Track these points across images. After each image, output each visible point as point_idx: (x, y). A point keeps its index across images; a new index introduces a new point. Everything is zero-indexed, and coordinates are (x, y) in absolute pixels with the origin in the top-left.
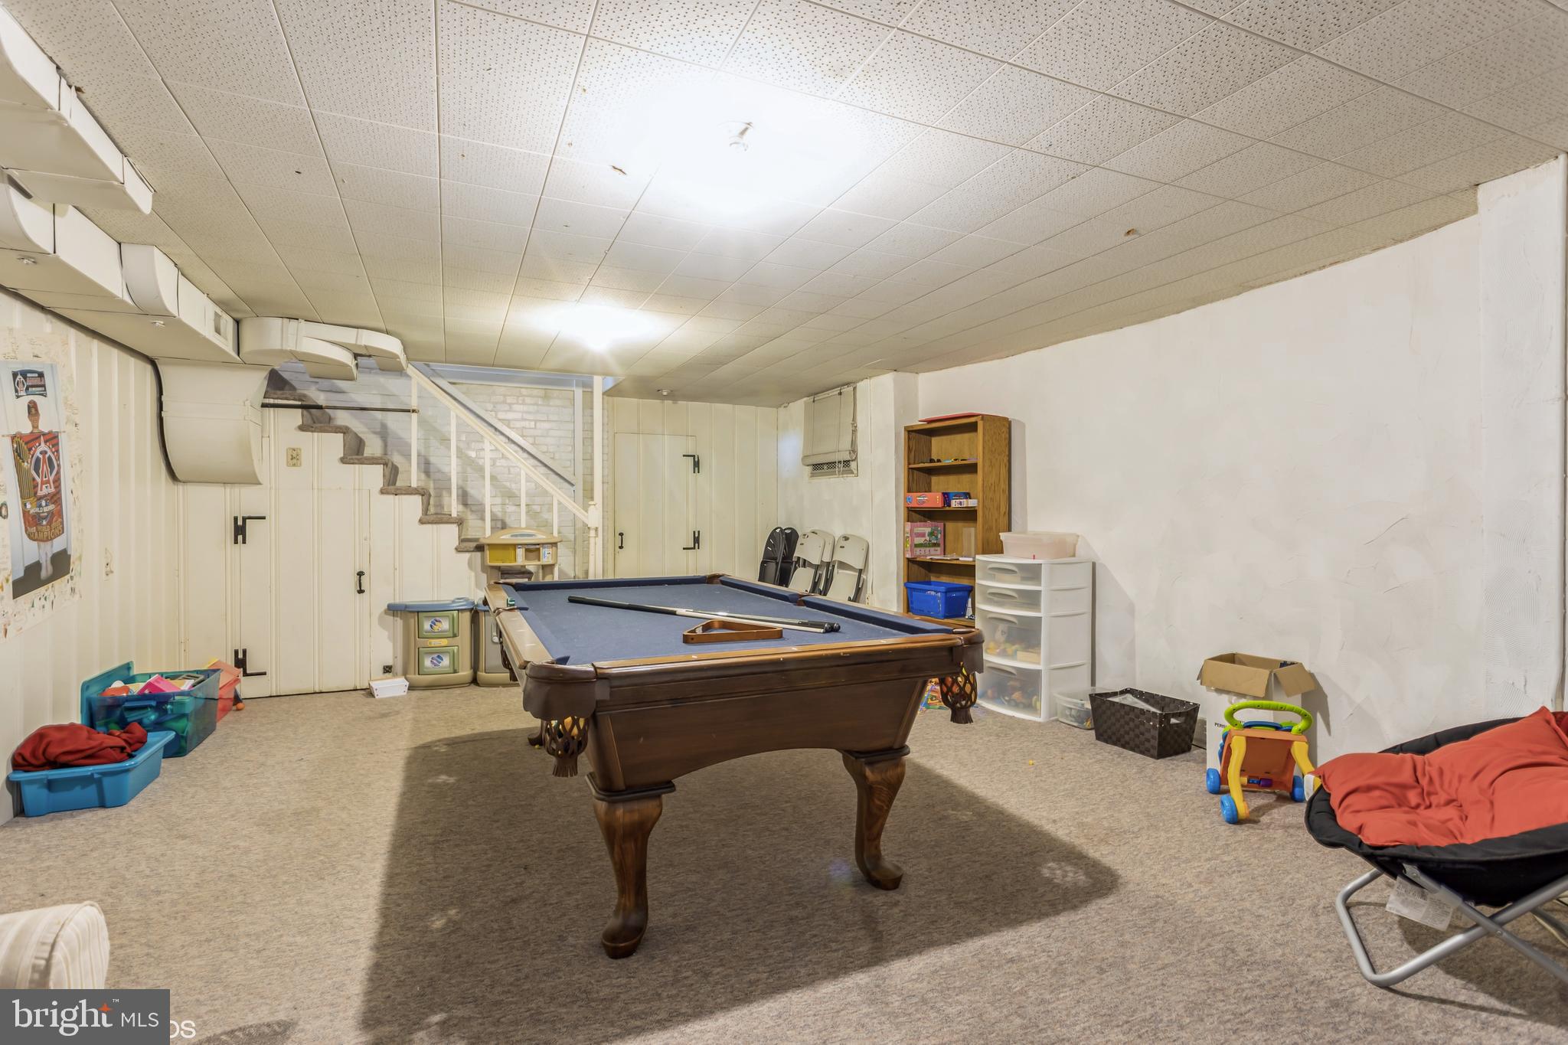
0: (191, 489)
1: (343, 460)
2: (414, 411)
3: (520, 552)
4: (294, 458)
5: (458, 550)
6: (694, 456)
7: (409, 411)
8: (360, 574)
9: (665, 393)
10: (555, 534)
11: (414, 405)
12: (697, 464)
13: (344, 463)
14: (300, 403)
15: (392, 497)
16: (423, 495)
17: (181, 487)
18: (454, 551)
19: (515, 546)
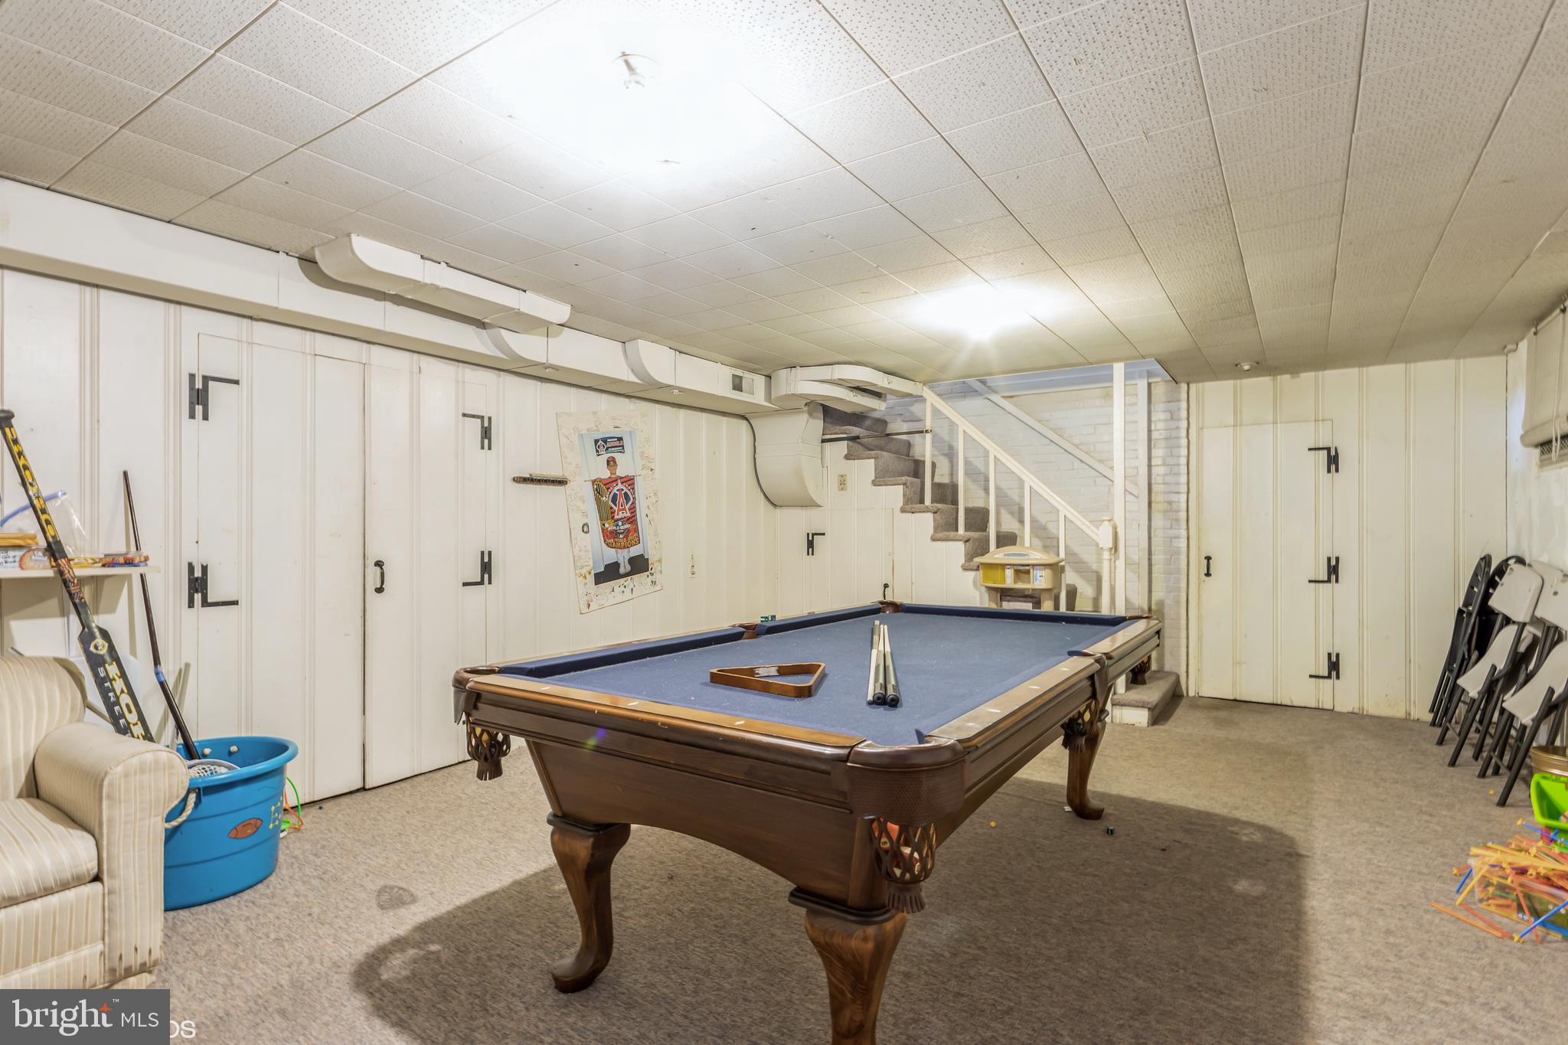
0: (785, 511)
1: (875, 483)
2: (927, 431)
3: (1009, 573)
4: (842, 483)
5: (965, 569)
6: (1328, 449)
7: (922, 432)
8: (886, 586)
9: (1246, 367)
10: (1062, 555)
11: (928, 427)
12: (1333, 461)
13: (875, 485)
14: (845, 436)
15: (910, 514)
16: (935, 513)
17: (778, 511)
18: (961, 569)
19: (1003, 566)
